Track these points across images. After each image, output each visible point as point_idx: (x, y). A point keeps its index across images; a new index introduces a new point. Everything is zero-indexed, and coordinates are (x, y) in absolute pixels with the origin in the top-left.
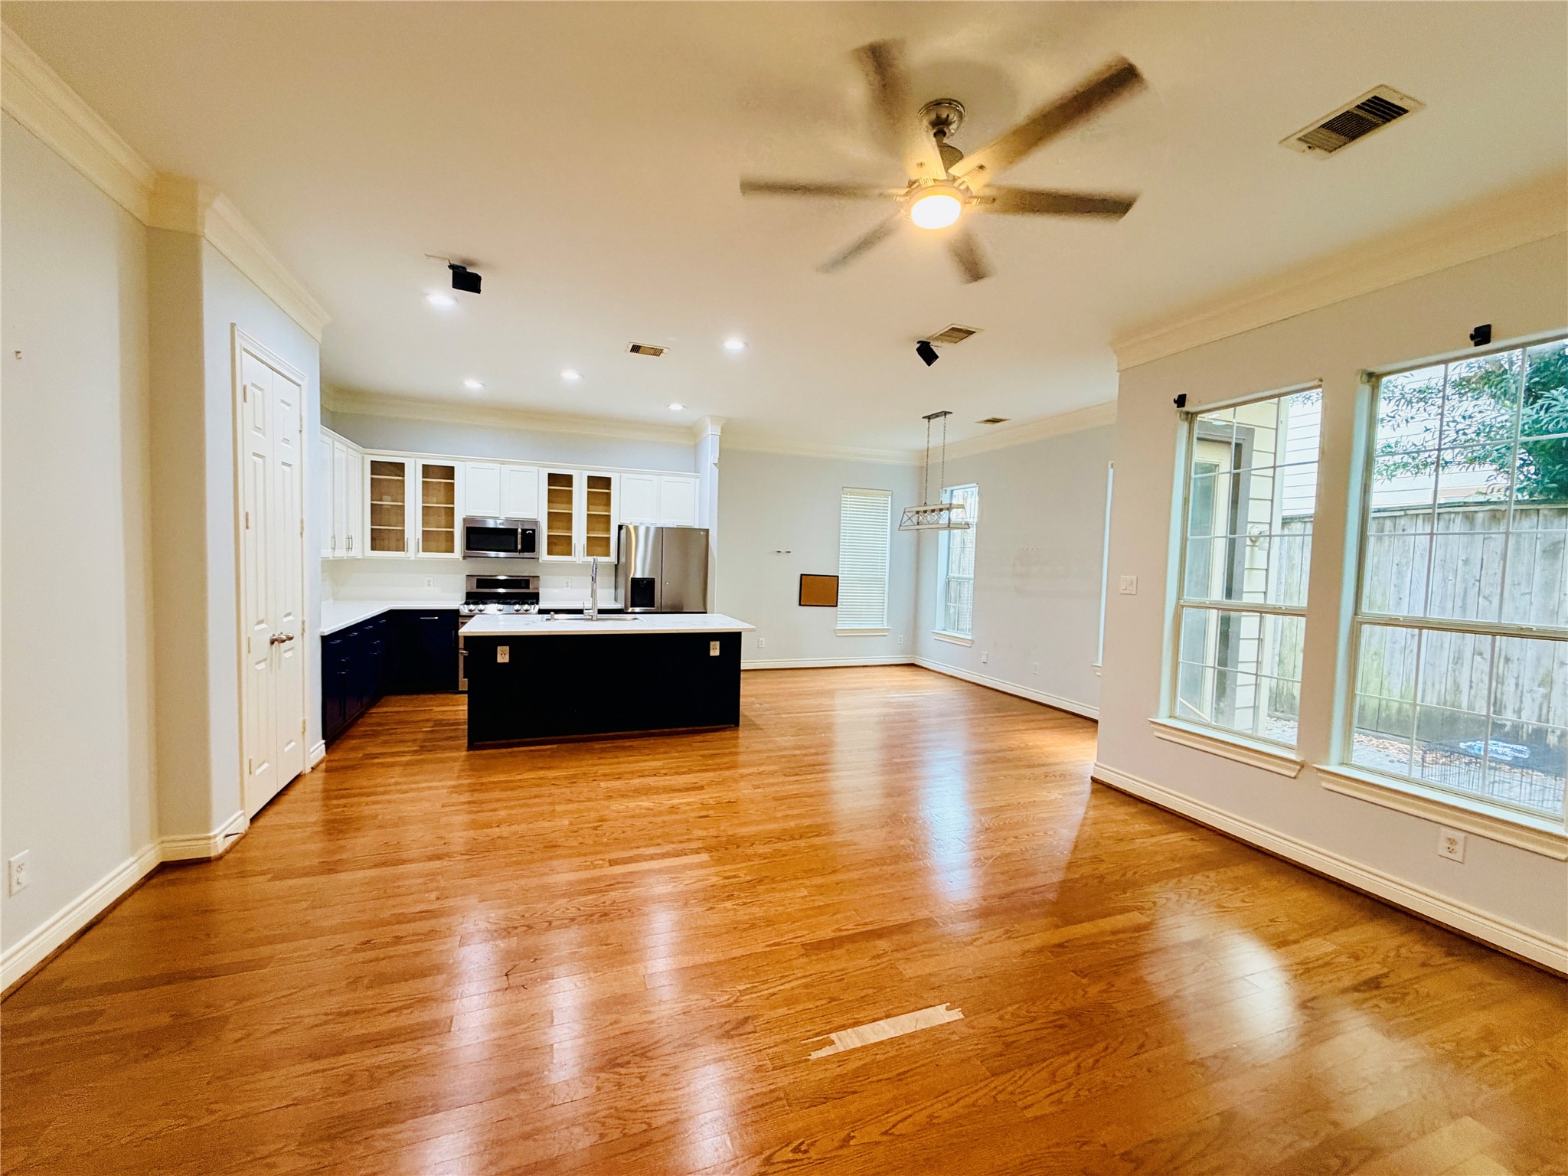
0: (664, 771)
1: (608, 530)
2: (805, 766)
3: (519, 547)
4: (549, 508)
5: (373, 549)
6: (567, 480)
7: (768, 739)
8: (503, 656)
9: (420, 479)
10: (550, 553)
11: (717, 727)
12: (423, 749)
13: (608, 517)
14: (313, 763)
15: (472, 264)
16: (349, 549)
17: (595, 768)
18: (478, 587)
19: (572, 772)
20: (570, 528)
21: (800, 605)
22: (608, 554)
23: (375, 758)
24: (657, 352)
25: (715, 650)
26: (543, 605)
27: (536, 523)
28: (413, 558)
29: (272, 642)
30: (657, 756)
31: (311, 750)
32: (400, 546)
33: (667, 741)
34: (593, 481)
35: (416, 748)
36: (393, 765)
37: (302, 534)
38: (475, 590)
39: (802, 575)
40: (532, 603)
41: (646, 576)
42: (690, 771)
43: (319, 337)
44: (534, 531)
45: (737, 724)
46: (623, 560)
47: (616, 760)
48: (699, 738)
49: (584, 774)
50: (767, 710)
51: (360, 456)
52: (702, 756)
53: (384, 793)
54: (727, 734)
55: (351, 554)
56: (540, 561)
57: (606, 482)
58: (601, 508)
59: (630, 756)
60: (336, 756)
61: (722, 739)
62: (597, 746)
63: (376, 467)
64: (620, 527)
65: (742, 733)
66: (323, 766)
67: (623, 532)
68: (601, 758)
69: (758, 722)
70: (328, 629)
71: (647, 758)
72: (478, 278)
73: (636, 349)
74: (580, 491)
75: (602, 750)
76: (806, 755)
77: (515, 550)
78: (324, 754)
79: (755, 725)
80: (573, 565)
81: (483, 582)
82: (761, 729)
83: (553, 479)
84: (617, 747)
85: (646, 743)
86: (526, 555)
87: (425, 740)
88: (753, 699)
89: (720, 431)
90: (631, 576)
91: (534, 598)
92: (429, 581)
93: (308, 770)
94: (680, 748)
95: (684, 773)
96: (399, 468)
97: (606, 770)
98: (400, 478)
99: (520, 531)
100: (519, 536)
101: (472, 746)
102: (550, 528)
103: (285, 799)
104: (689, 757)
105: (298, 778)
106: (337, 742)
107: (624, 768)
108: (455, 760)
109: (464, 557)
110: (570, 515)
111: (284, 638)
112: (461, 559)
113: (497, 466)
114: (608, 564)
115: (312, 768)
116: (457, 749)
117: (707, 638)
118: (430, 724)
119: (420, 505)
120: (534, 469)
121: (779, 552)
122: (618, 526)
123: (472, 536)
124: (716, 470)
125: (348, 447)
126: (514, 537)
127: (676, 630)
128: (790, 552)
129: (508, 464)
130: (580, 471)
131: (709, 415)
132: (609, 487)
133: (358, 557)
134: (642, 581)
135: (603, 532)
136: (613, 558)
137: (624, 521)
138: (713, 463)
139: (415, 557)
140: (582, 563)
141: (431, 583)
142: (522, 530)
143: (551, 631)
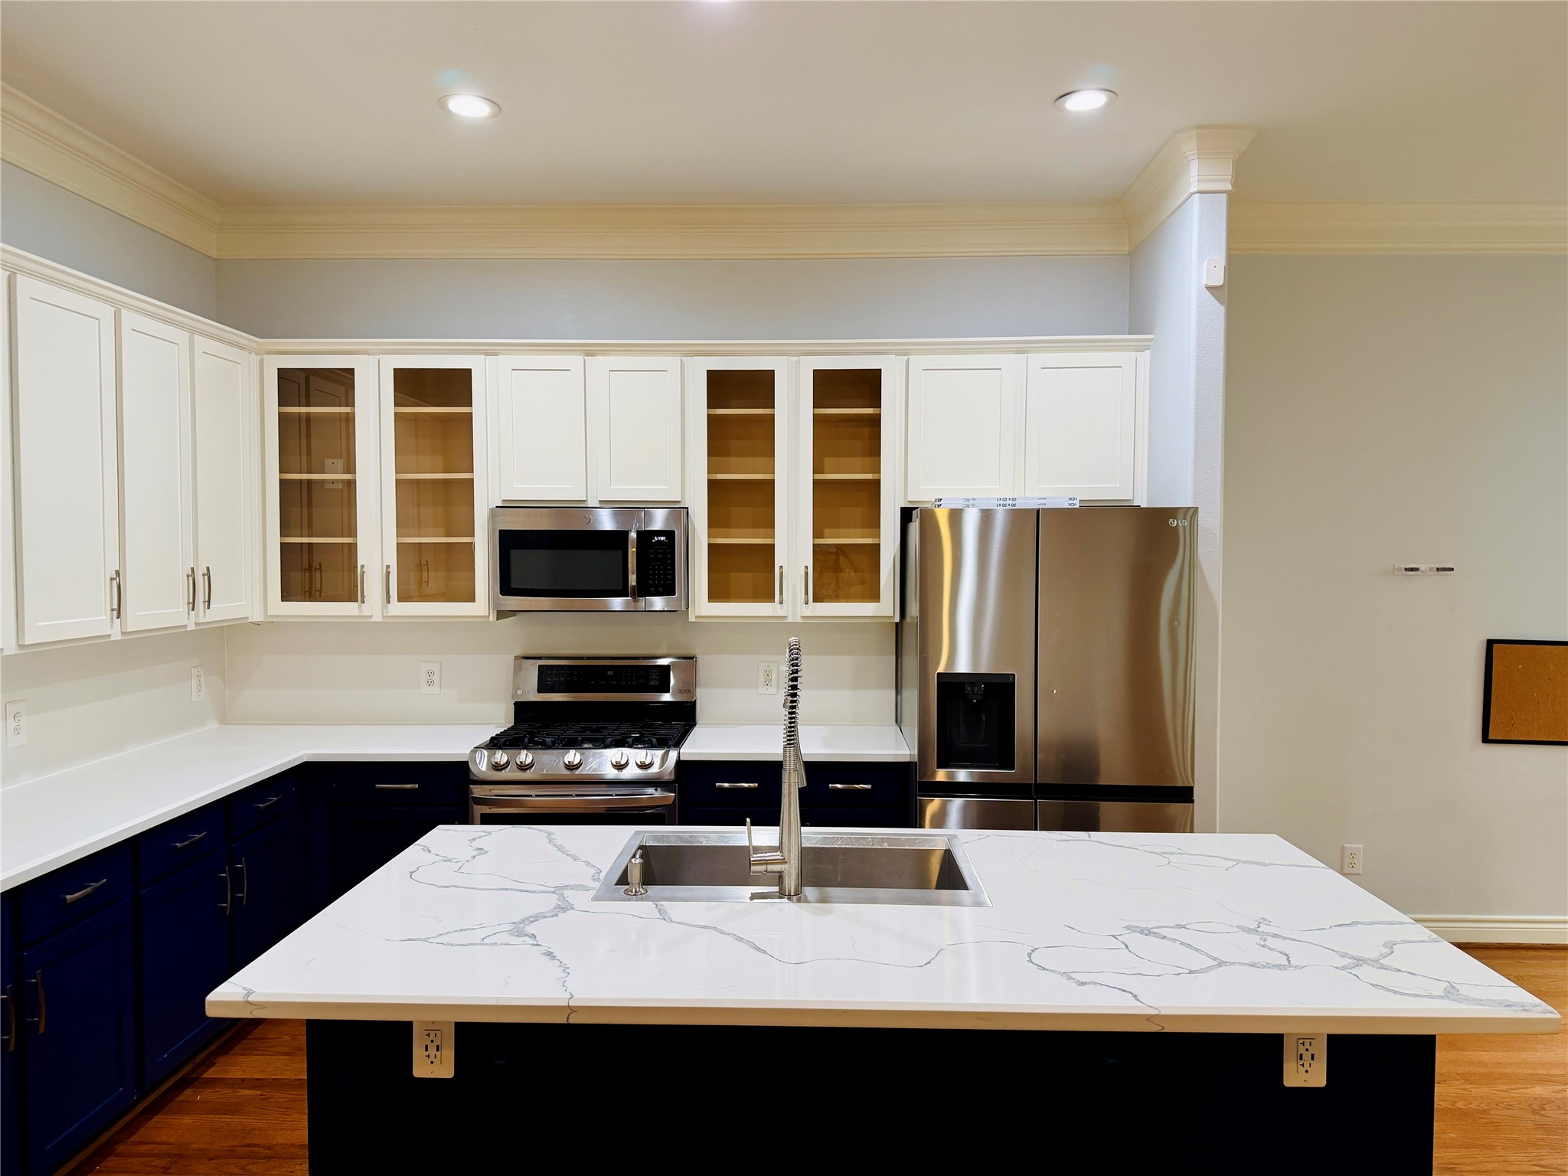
1: (873, 522)
3: (633, 580)
4: (711, 470)
5: (286, 596)
6: (760, 386)
8: (433, 1053)
9: (389, 409)
10: (715, 594)
13: (873, 488)
16: (199, 601)
18: (541, 689)
20: (769, 524)
21: (1486, 739)
22: (874, 595)
25: (1307, 1064)
26: (693, 750)
27: (678, 511)
28: (377, 618)
32: (350, 592)
34: (830, 386)
38: (533, 696)
39: (1490, 643)
41: (983, 669)
44: (671, 534)
46: (913, 609)
51: (252, 359)
56: (692, 618)
57: (866, 385)
58: (859, 461)
63: (291, 384)
64: (906, 514)
67: (914, 528)
74: (794, 415)
77: (624, 591)
80: (779, 625)
81: (553, 675)
83: (723, 386)
86: (654, 601)
89: (1228, 172)
90: (941, 669)
92: (430, 673)
96: (341, 382)
98: (345, 410)
99: (633, 535)
100: (632, 550)
102: (715, 521)
109: (501, 614)
110: (772, 482)
112: (492, 618)
113: (574, 361)
114: (875, 623)
119: (390, 477)
120: (672, 362)
121: (1412, 569)
122: (902, 509)
123: (515, 554)
124: (1219, 311)
125: (193, 331)
126: (620, 553)
127: (1149, 1018)
128: (1452, 569)
129: (604, 353)
130: (795, 359)
131: (1198, 127)
132: (876, 400)
133: (255, 619)
134: (972, 684)
135: (859, 531)
136: (886, 606)
137: (921, 494)
138: (1210, 288)
139: (384, 617)
140: (799, 620)
141: (436, 678)
142: (639, 533)
143: (572, 1010)
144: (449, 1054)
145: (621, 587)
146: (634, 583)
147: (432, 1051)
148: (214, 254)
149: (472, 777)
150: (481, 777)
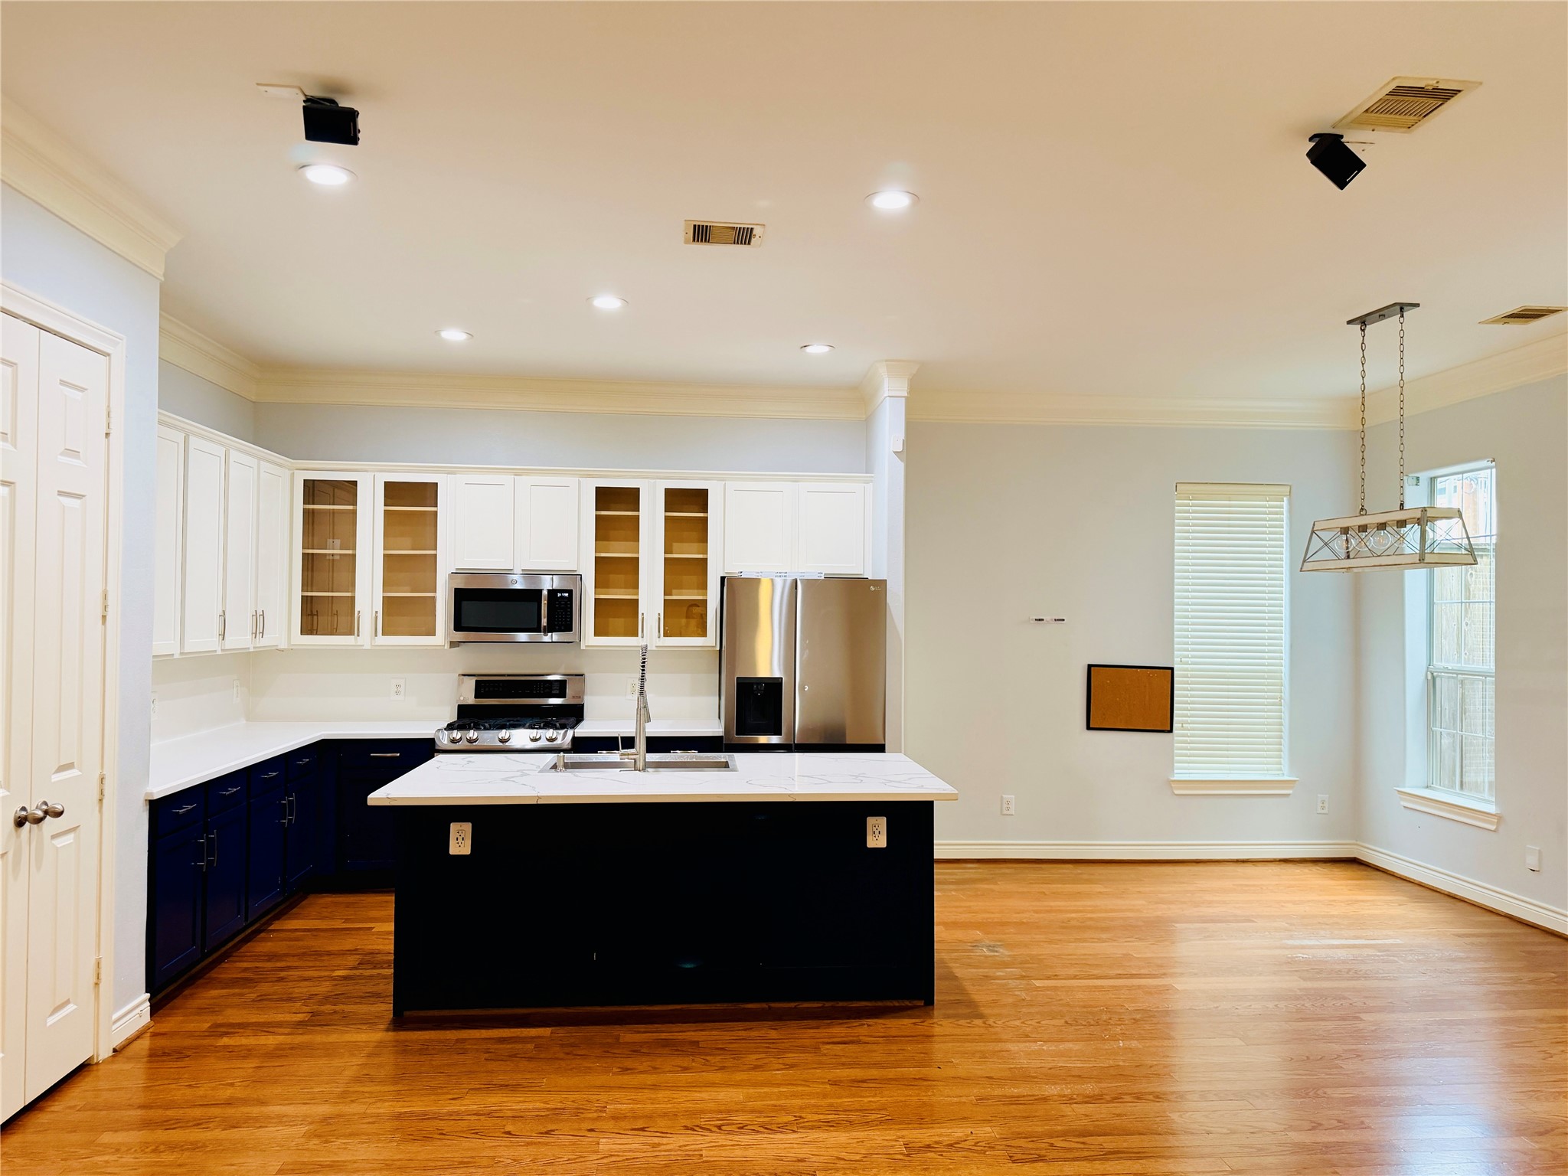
0: (740, 1119)
1: (703, 586)
2: (1064, 1134)
3: (544, 622)
4: (597, 551)
5: (304, 631)
6: (629, 497)
7: (991, 1046)
8: (460, 842)
9: (381, 508)
10: (598, 632)
11: (889, 1004)
12: (315, 1021)
13: (703, 564)
14: (118, 1041)
15: (343, 90)
16: (259, 630)
17: (604, 1096)
18: (477, 696)
19: (555, 1101)
20: (635, 586)
21: (1089, 728)
22: (703, 632)
23: (226, 1034)
24: (743, 236)
25: (877, 835)
26: (584, 730)
27: (574, 577)
28: (367, 646)
29: (20, 823)
30: (739, 1076)
31: (115, 1016)
32: (347, 626)
33: (773, 1034)
34: (676, 498)
35: (300, 1017)
36: (247, 1053)
37: (104, 617)
38: (470, 698)
39: (1090, 666)
40: (563, 727)
41: (768, 675)
42: (798, 1124)
43: (159, 272)
44: (570, 592)
45: (930, 1001)
47: (651, 1079)
48: (839, 1030)
49: (578, 1112)
50: (1005, 965)
51: (288, 473)
52: (835, 1083)
53: (198, 1124)
54: (903, 1025)
56: (583, 647)
57: (698, 499)
58: (695, 546)
59: (685, 1069)
60: (172, 1023)
61: (889, 1039)
62: (629, 1035)
63: (313, 490)
64: (723, 581)
65: (941, 1024)
66: (145, 1043)
67: (728, 589)
68: (625, 1070)
69: (976, 998)
70: (163, 786)
71: (717, 1077)
72: (352, 114)
73: (701, 234)
74: (652, 516)
75: (636, 1050)
76: (1070, 1100)
77: (537, 629)
78: (146, 1018)
79: (972, 1004)
80: (639, 652)
81: (485, 686)
82: (981, 1016)
83: (606, 497)
84: (666, 1044)
85: (727, 1036)
86: (555, 636)
87: (326, 999)
88: (978, 934)
89: (905, 385)
90: (739, 675)
91: (574, 714)
92: (398, 686)
93: (105, 1053)
94: (791, 1057)
95: (783, 1128)
96: (349, 489)
97: (621, 1103)
98: (351, 507)
99: (545, 593)
100: (544, 602)
101: (399, 1022)
102: (599, 584)
103: (42, 1118)
104: (806, 1082)
105: (83, 1068)
106: (186, 992)
107: (663, 1101)
108: (353, 1048)
109: (453, 644)
110: (636, 561)
112: (447, 646)
113: (508, 479)
114: (704, 650)
115: (115, 1050)
116: (368, 1022)
117: (855, 813)
118: (352, 960)
119: (380, 552)
120: (572, 481)
121: (1040, 620)
122: (721, 577)
123: (465, 604)
124: (901, 466)
125: (260, 459)
126: (536, 604)
127: (789, 795)
128: (1064, 620)
129: (527, 474)
130: (652, 481)
131: (886, 361)
132: (704, 508)
133: (282, 647)
134: (758, 684)
135: (696, 591)
136: (711, 639)
137: (733, 569)
138: (895, 452)
139: (372, 646)
140: (655, 649)
141: (402, 689)
142: (549, 590)
143: (539, 798)
144: (468, 842)
145: (536, 626)
146: (545, 624)
147: (460, 840)
148: (253, 398)
149: (437, 748)
150: (443, 748)
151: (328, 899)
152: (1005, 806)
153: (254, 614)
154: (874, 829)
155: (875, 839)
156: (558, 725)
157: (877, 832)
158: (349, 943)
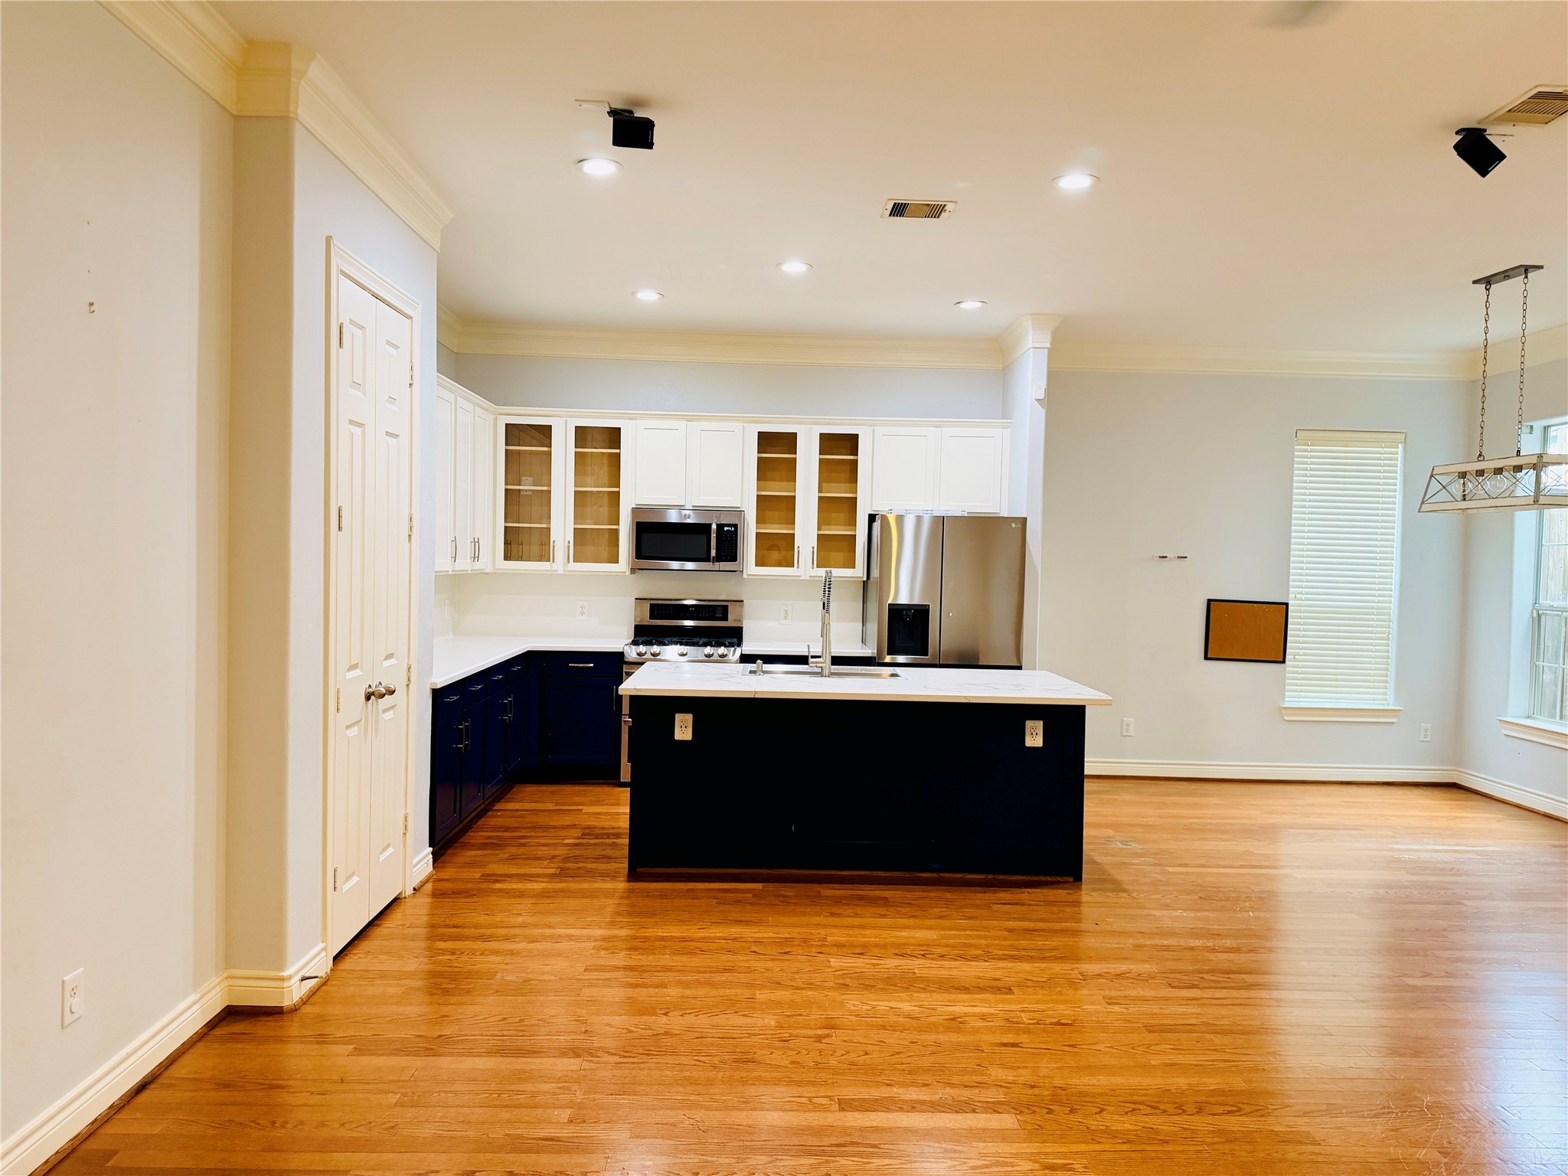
0: (939, 951)
1: (853, 522)
2: (1212, 971)
3: (713, 553)
4: (758, 490)
5: (507, 558)
6: (787, 441)
7: (1137, 912)
8: (683, 729)
9: (572, 449)
10: (760, 562)
11: (1043, 878)
12: (563, 874)
13: (853, 501)
14: (416, 883)
15: (641, 103)
16: (475, 557)
17: (823, 931)
18: (651, 617)
19: (784, 933)
20: (792, 522)
21: (1206, 658)
22: (851, 564)
23: (497, 881)
24: (935, 211)
25: (1034, 736)
26: (749, 647)
27: (740, 512)
28: (561, 572)
29: (368, 698)
30: (929, 922)
31: (415, 862)
32: (545, 555)
33: (949, 895)
34: (829, 442)
35: (551, 871)
36: (522, 894)
37: (410, 536)
38: (647, 621)
39: (1209, 601)
40: (731, 645)
41: (916, 602)
42: (987, 956)
43: (437, 245)
44: (735, 526)
45: (1078, 878)
46: (875, 573)
47: (856, 921)
48: (1004, 895)
49: (805, 941)
50: (1137, 855)
51: (492, 417)
52: (1010, 930)
53: (507, 938)
54: (1060, 894)
55: (478, 565)
56: (745, 576)
57: (850, 443)
58: (846, 485)
59: (883, 916)
60: (449, 872)
61: (1049, 903)
62: (828, 891)
63: (513, 433)
64: (872, 518)
65: (1088, 894)
66: (429, 887)
67: (877, 525)
68: (833, 914)
69: (1118, 877)
70: (442, 680)
71: (911, 922)
72: (649, 125)
73: (899, 210)
74: (808, 458)
75: (837, 901)
76: (1213, 950)
77: (707, 559)
78: (432, 869)
79: (1115, 882)
80: (796, 581)
81: (659, 609)
82: (1125, 891)
83: (767, 440)
84: (860, 898)
85: (909, 895)
86: (724, 565)
87: (567, 859)
88: (1111, 832)
89: (1048, 337)
90: (890, 601)
91: (734, 636)
92: (582, 608)
93: (409, 891)
94: (970, 911)
95: (976, 958)
96: (545, 432)
97: (837, 936)
98: (546, 449)
99: (714, 527)
100: (714, 535)
101: (633, 875)
102: (760, 520)
103: (378, 932)
104: (986, 929)
105: (396, 901)
106: (449, 852)
107: (871, 936)
108: (608, 894)
109: (633, 571)
110: (792, 500)
111: (384, 691)
112: (628, 573)
113: (681, 424)
114: (851, 581)
115: (415, 889)
116: (613, 876)
117: (1017, 714)
118: (577, 833)
119: (571, 489)
120: (737, 426)
121: (1163, 557)
122: (870, 515)
123: (645, 536)
124: (1042, 412)
125: (475, 404)
126: (705, 537)
127: (965, 697)
128: (1186, 557)
129: (698, 420)
130: (809, 426)
131: (1032, 315)
132: (854, 450)
133: (487, 571)
134: (907, 610)
135: (843, 527)
136: (859, 571)
137: (879, 507)
138: (1037, 400)
139: (564, 571)
140: (809, 578)
141: (585, 610)
142: (718, 525)
143: (756, 692)
144: (690, 730)
145: (705, 556)
146: (714, 555)
147: (683, 728)
148: (455, 350)
149: (626, 660)
151: (533, 788)
152: (1125, 728)
153: (473, 540)
154: (1032, 731)
155: (1032, 739)
156: (727, 643)
157: (1034, 733)
158: (567, 820)
